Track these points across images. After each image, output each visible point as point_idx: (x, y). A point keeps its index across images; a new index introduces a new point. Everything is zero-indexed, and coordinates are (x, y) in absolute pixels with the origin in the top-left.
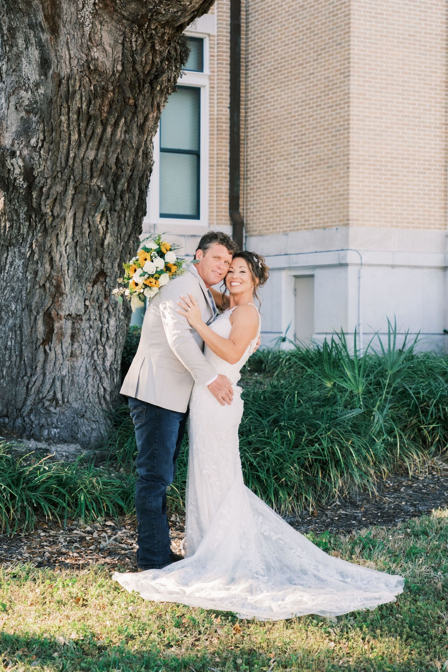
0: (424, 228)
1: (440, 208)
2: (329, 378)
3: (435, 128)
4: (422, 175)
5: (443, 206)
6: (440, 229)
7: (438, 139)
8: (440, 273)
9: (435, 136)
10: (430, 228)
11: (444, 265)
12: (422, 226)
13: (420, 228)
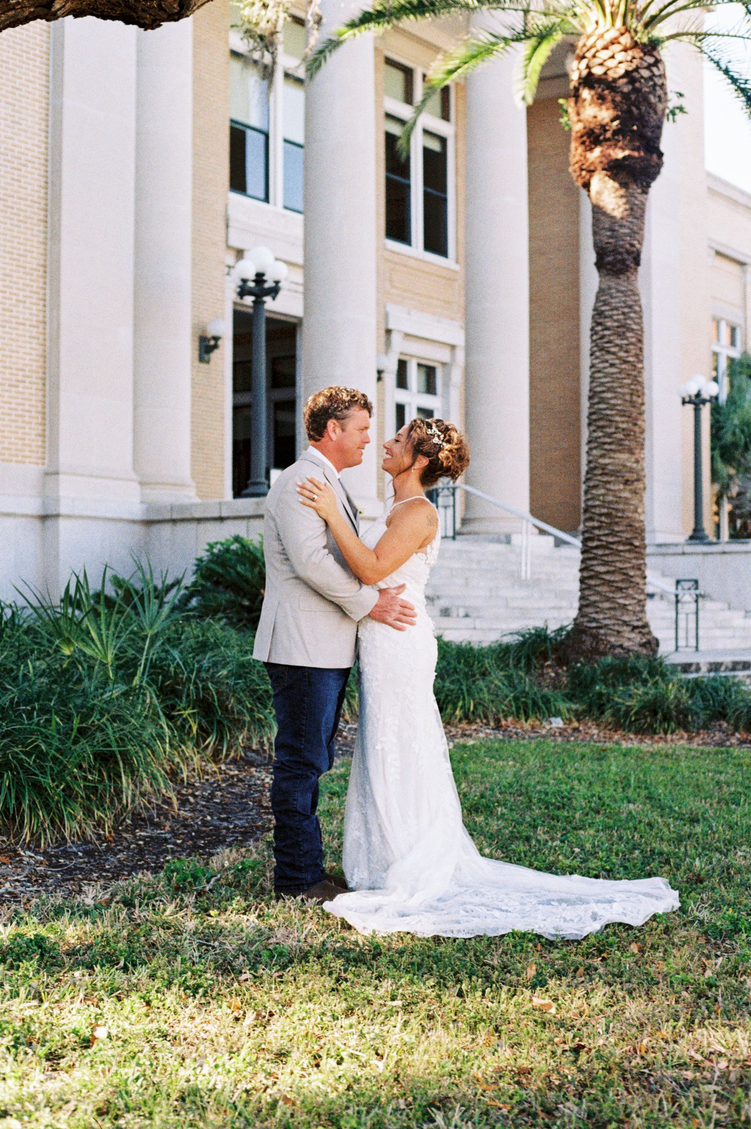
0: (17, 462)
1: (36, 435)
2: (68, 642)
3: (31, 326)
4: (13, 389)
5: (40, 432)
6: (37, 464)
7: (35, 341)
8: (37, 524)
9: (30, 337)
10: (24, 462)
11: (42, 513)
12: (14, 459)
13: (11, 461)
